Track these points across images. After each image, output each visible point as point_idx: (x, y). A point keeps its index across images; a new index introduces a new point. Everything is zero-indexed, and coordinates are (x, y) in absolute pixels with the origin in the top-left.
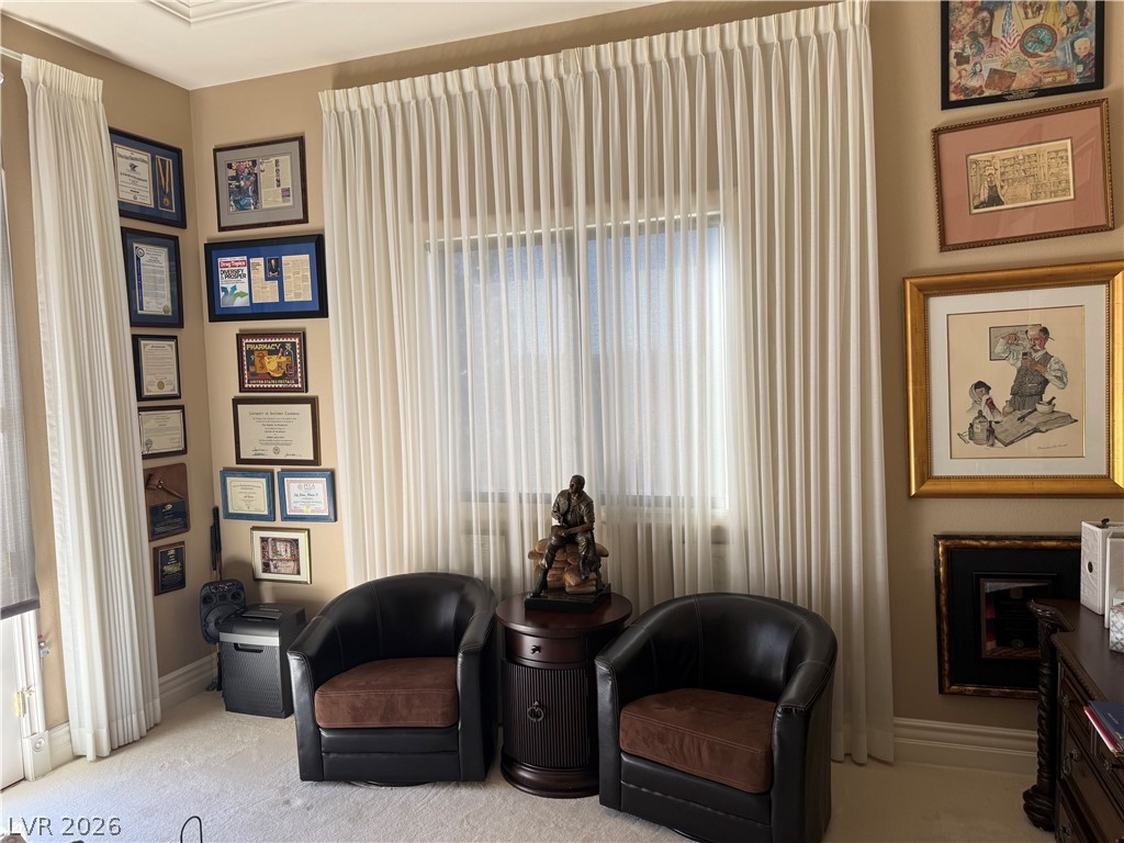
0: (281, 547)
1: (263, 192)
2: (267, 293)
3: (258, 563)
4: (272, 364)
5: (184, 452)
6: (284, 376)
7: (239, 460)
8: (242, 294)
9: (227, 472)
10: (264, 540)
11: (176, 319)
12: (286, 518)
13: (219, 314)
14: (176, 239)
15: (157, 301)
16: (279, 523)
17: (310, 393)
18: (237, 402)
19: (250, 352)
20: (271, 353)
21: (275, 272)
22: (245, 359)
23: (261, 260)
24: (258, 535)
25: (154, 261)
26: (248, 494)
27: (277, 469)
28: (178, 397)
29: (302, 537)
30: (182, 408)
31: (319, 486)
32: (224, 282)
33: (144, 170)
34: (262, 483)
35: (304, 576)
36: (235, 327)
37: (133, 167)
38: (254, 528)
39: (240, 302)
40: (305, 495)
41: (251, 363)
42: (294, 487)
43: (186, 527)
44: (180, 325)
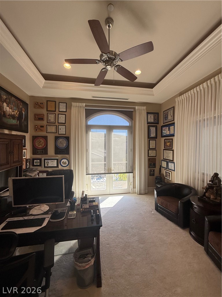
0: (168, 173)
1: (169, 117)
2: (168, 133)
3: (165, 175)
4: (168, 144)
5: (156, 156)
6: (170, 146)
7: (164, 159)
8: (165, 133)
9: (162, 160)
10: (166, 172)
11: (156, 137)
12: (169, 169)
13: (162, 136)
14: (157, 126)
15: (153, 135)
16: (168, 170)
17: (173, 149)
18: (164, 150)
19: (166, 142)
20: (168, 142)
21: (169, 129)
22: (165, 143)
23: (168, 128)
24: (165, 171)
25: (153, 129)
26: (164, 164)
27: (168, 161)
28: (155, 148)
29: (170, 173)
30: (156, 150)
31: (173, 165)
32: (163, 132)
33: (152, 117)
34: (166, 163)
35: (170, 179)
36: (164, 138)
37: (151, 117)
38: (165, 170)
39: (165, 134)
40: (171, 166)
41: (166, 144)
42: (170, 164)
43: (155, 167)
44: (157, 138)
